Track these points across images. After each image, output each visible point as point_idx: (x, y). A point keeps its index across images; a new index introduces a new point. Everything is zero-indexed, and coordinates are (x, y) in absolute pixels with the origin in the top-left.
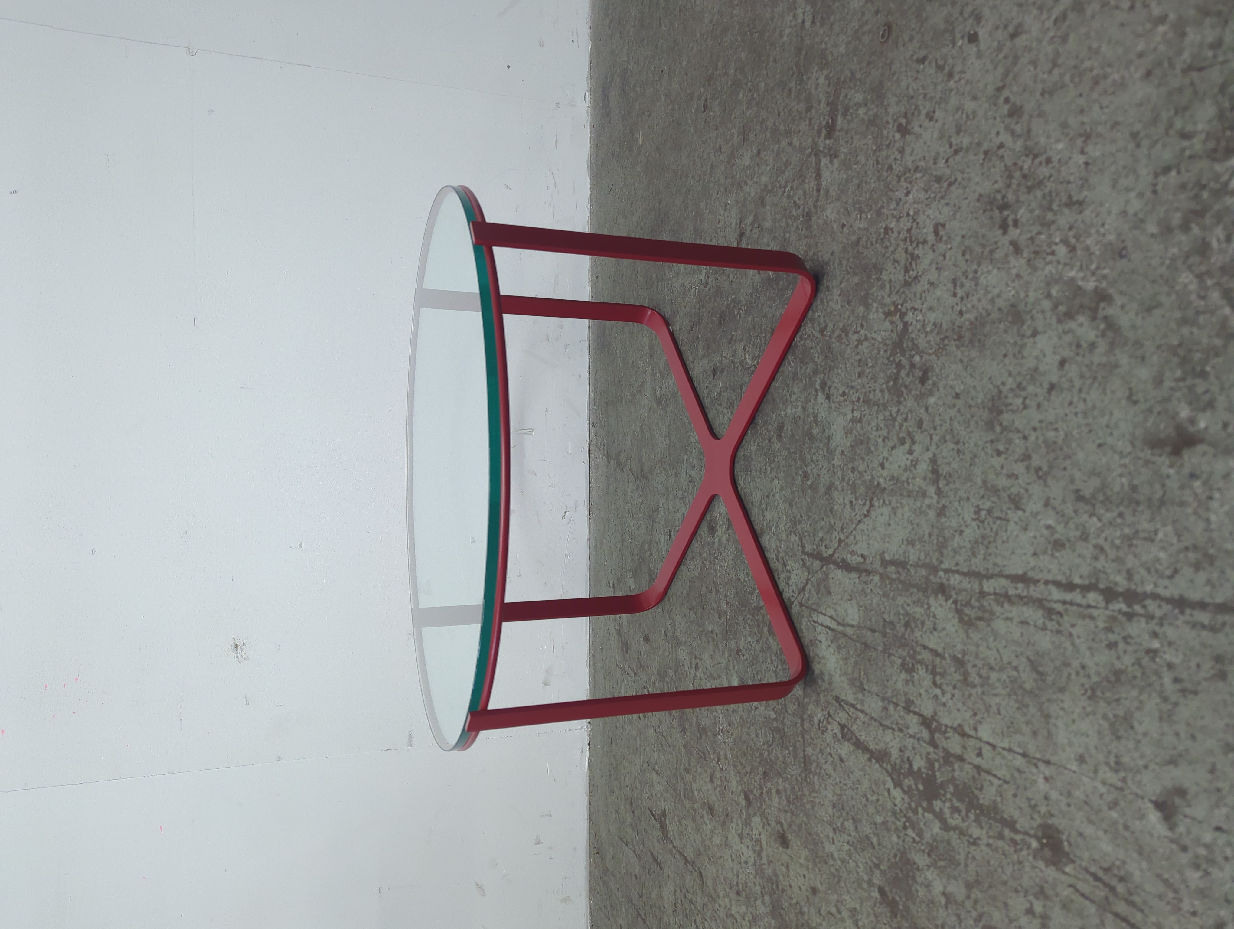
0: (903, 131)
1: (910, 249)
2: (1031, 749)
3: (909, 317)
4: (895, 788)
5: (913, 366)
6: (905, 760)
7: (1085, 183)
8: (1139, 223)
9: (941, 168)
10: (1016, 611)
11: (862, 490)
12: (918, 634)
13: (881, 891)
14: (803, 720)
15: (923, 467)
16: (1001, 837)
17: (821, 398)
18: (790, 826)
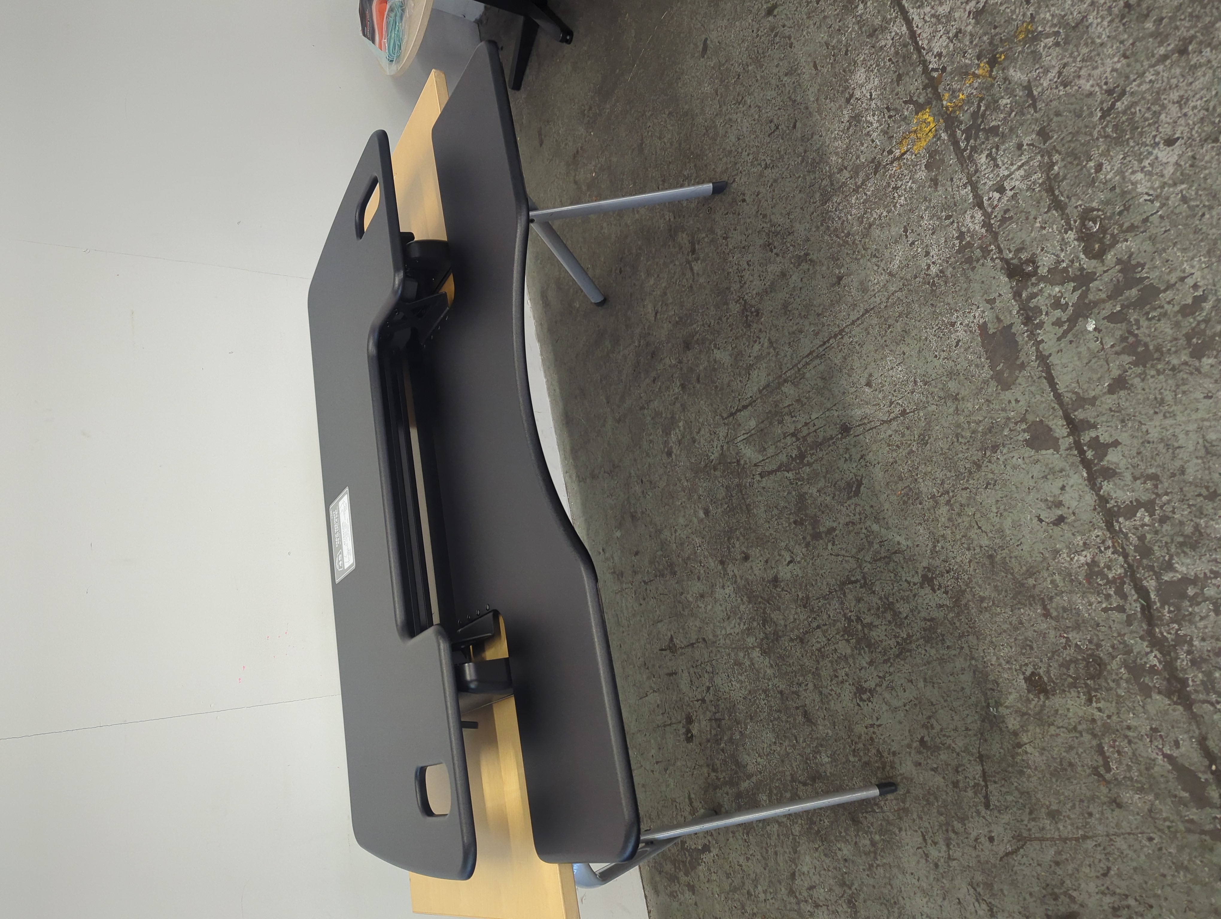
0: (726, 238)
1: (739, 275)
2: (829, 405)
3: (746, 297)
4: (789, 473)
5: (752, 313)
6: (789, 458)
7: (792, 226)
8: (810, 230)
9: (744, 243)
10: (810, 367)
11: (743, 372)
12: (781, 405)
13: (795, 522)
14: (741, 492)
15: (766, 344)
16: (829, 446)
17: (715, 351)
18: (747, 548)
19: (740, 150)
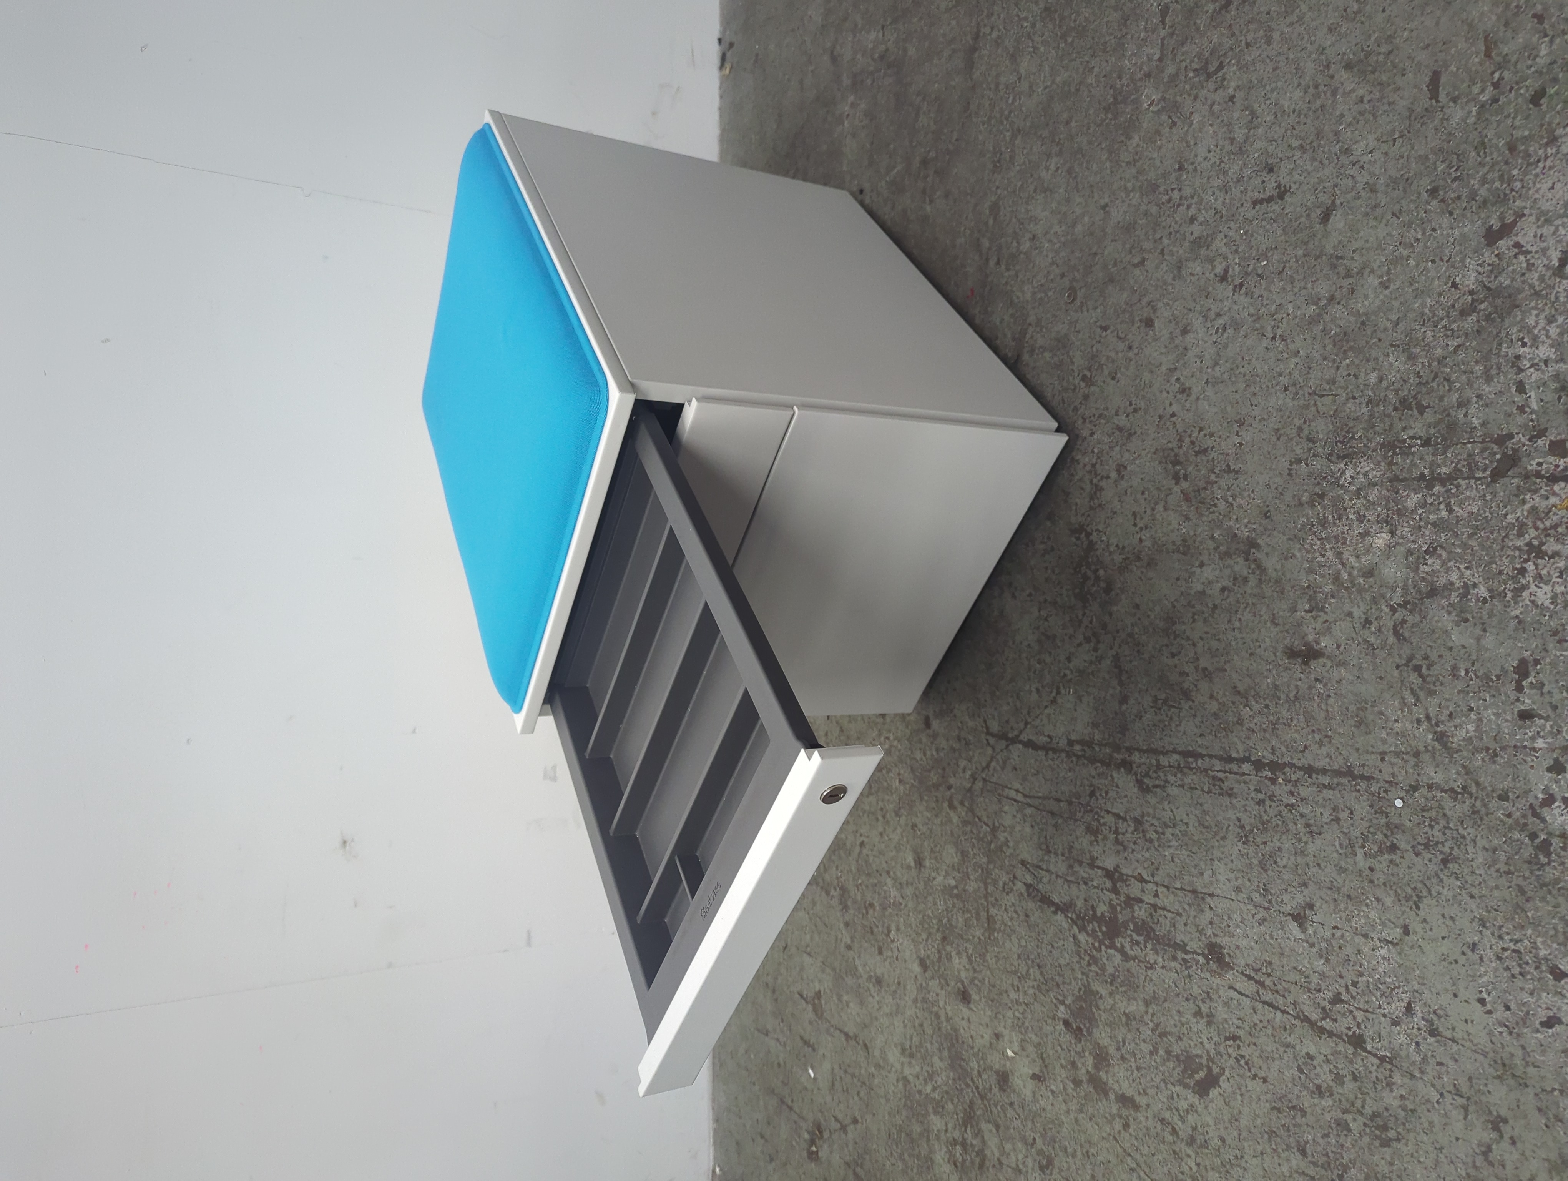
0: (1088, 381)
1: (1095, 481)
2: (1199, 886)
3: (1094, 537)
4: (1080, 932)
6: (1089, 908)
7: (1239, 458)
8: (1279, 495)
10: (1187, 780)
11: (1049, 679)
13: (1066, 1023)
14: (986, 885)
18: (972, 981)
19: (1176, 195)
